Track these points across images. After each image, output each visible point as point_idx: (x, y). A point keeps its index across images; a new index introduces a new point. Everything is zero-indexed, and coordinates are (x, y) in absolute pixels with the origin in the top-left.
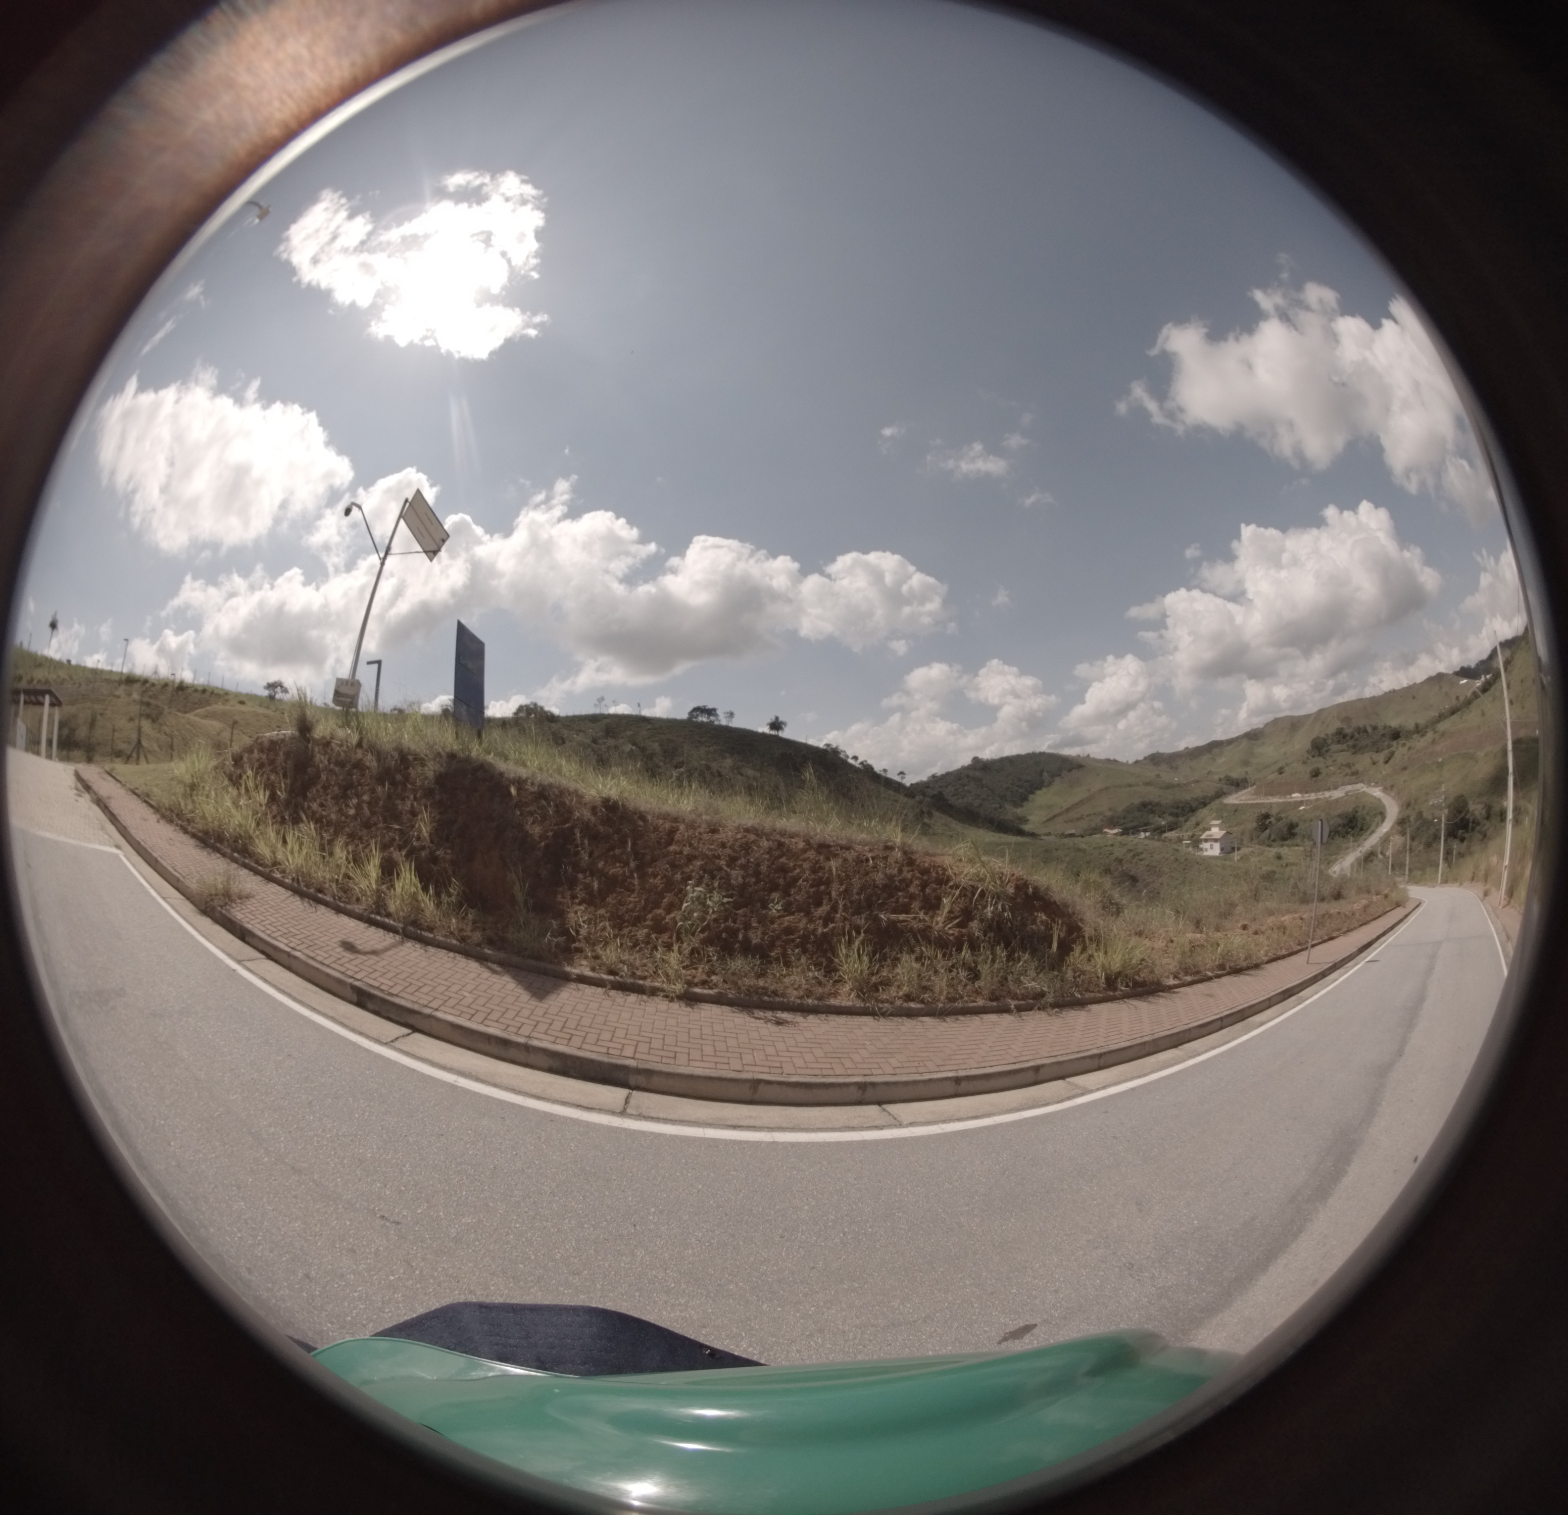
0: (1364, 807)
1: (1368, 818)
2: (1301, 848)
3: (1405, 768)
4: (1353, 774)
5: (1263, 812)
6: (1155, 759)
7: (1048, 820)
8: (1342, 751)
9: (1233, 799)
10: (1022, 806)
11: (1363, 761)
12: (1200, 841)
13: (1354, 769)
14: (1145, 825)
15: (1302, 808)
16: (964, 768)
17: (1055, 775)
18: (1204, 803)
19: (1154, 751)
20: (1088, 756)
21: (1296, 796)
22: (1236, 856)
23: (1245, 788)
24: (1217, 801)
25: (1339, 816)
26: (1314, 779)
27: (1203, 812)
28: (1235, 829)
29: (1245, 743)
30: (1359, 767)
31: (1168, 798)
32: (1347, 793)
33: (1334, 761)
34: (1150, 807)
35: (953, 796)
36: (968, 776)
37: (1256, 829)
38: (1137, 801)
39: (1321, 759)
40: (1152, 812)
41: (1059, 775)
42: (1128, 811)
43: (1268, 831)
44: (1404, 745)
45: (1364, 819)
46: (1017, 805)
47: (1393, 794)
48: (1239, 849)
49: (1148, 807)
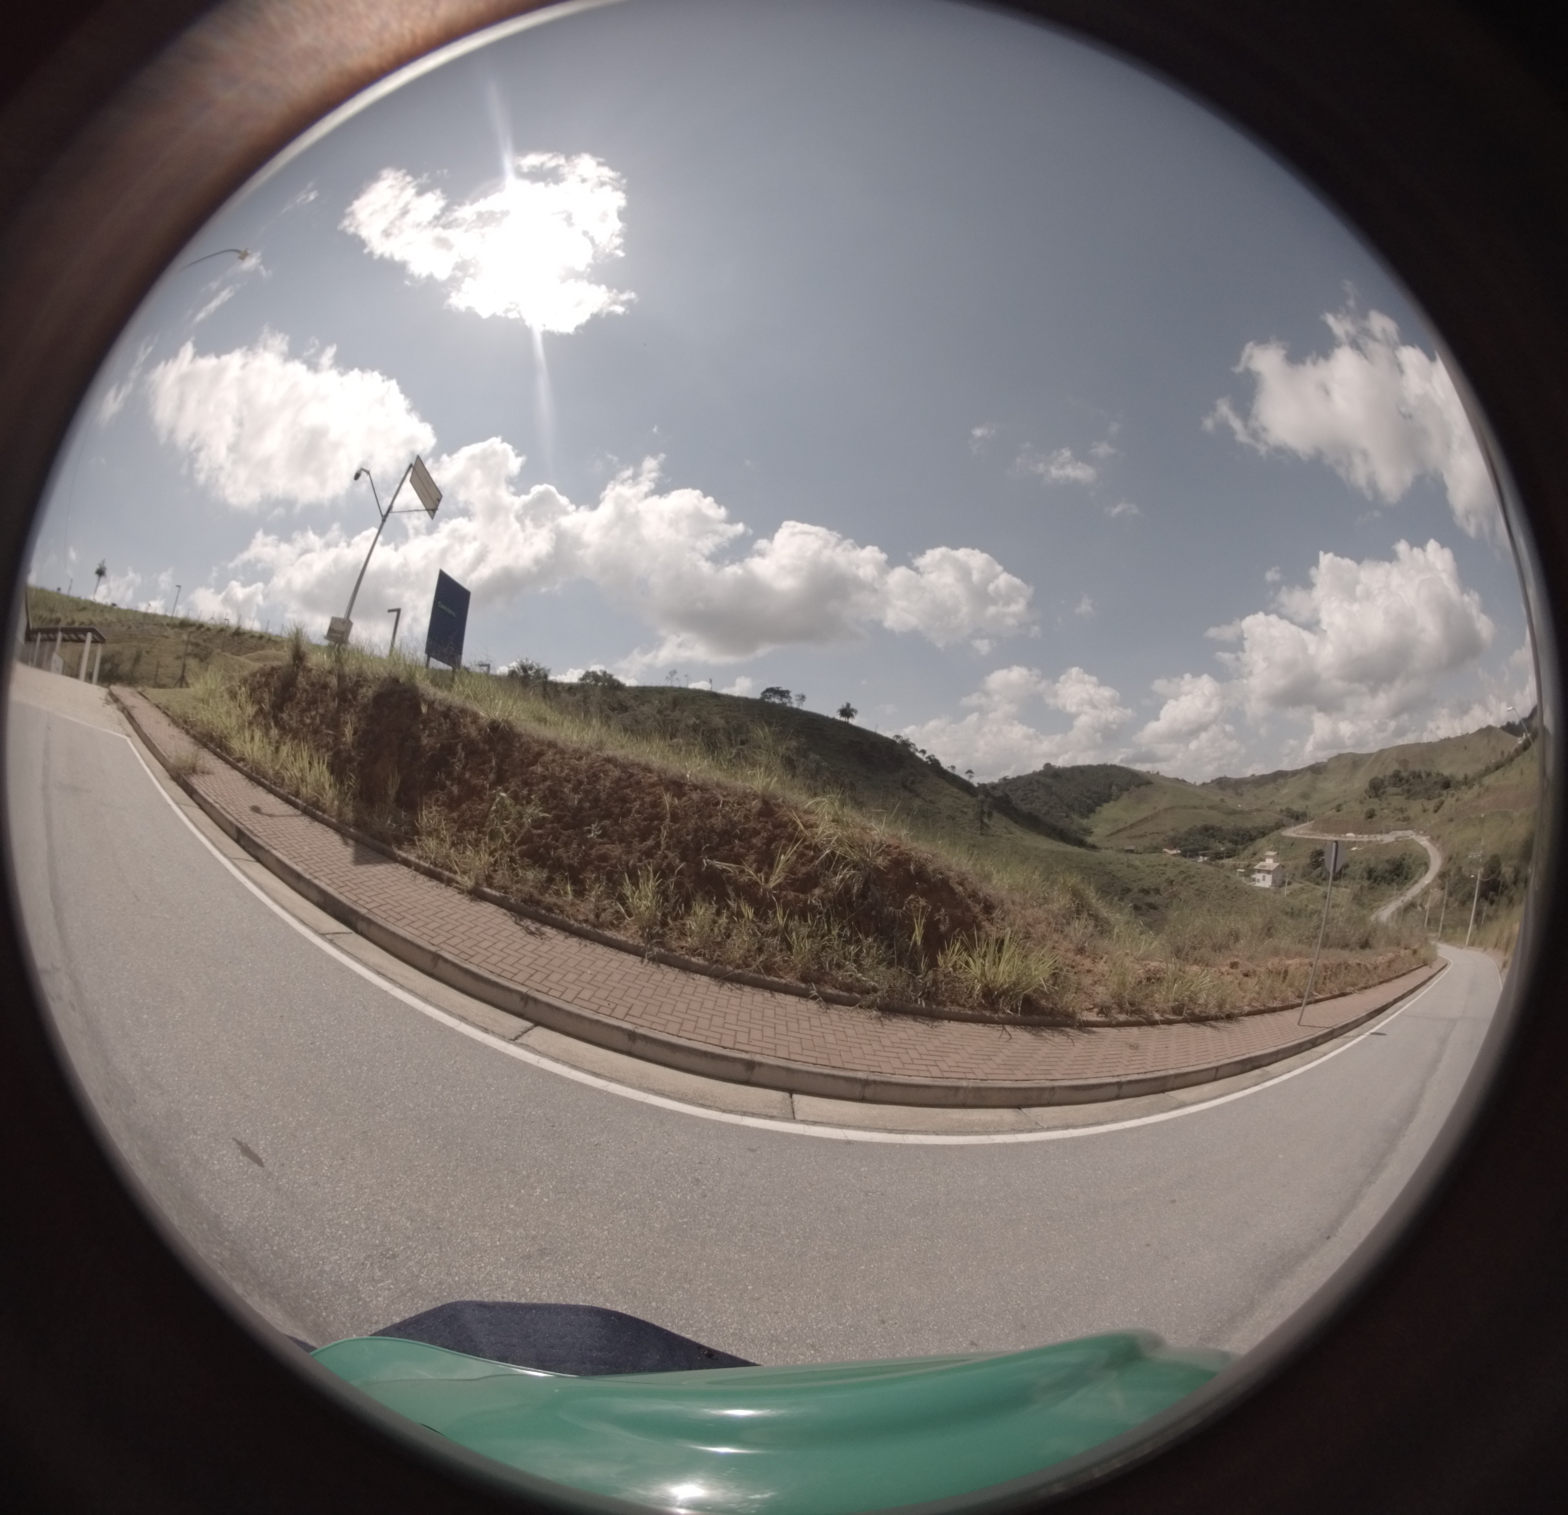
0: (1411, 855)
1: (1413, 867)
2: (1349, 890)
3: (1451, 820)
4: (1406, 819)
5: (1318, 848)
6: (1222, 783)
7: (1112, 834)
8: (1397, 794)
9: (1290, 832)
10: (1088, 817)
11: (1415, 807)
12: (1253, 871)
13: (1406, 814)
14: (1206, 849)
15: (1354, 849)
16: (1035, 774)
17: (1125, 788)
18: (1263, 833)
19: (1222, 775)
20: (1158, 773)
21: (1351, 835)
22: (1286, 890)
23: (1304, 822)
24: (1276, 833)
25: (1387, 861)
26: (1369, 820)
27: (1261, 842)
28: (1290, 863)
29: (1308, 776)
30: (1411, 813)
31: (1229, 823)
32: (1397, 839)
33: (1389, 804)
34: (1211, 831)
35: (1022, 800)
36: (1038, 782)
37: (1309, 865)
38: (1199, 824)
39: (1376, 800)
40: (1213, 836)
41: (1127, 790)
42: (1190, 833)
43: (1319, 869)
44: (1453, 795)
45: (1410, 868)
46: (1084, 815)
47: (1438, 845)
48: (1289, 884)
49: (1209, 831)
